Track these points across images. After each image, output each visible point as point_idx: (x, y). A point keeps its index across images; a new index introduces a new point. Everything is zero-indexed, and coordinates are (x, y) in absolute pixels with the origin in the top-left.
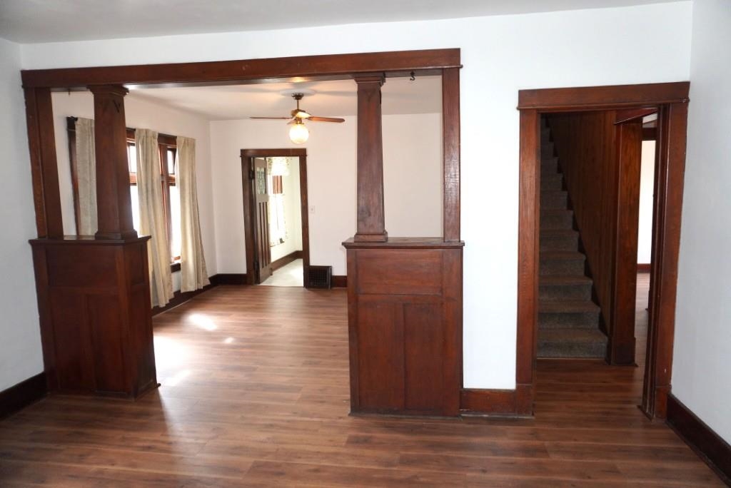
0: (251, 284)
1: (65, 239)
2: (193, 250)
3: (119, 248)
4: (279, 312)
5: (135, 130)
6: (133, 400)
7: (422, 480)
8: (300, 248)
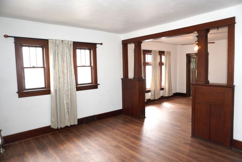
0: (187, 97)
1: (129, 78)
2: (168, 84)
3: (137, 81)
5: (152, 50)
6: (138, 119)
7: (199, 159)
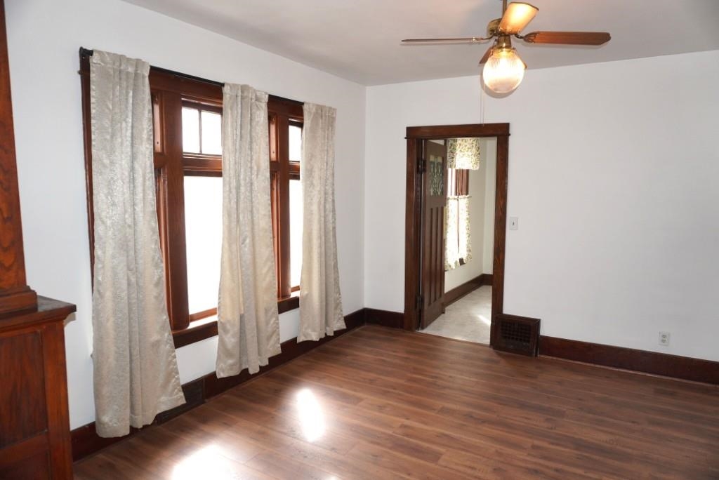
0: (410, 329)
2: (321, 275)
4: (443, 411)
5: (223, 85)
8: (488, 269)
